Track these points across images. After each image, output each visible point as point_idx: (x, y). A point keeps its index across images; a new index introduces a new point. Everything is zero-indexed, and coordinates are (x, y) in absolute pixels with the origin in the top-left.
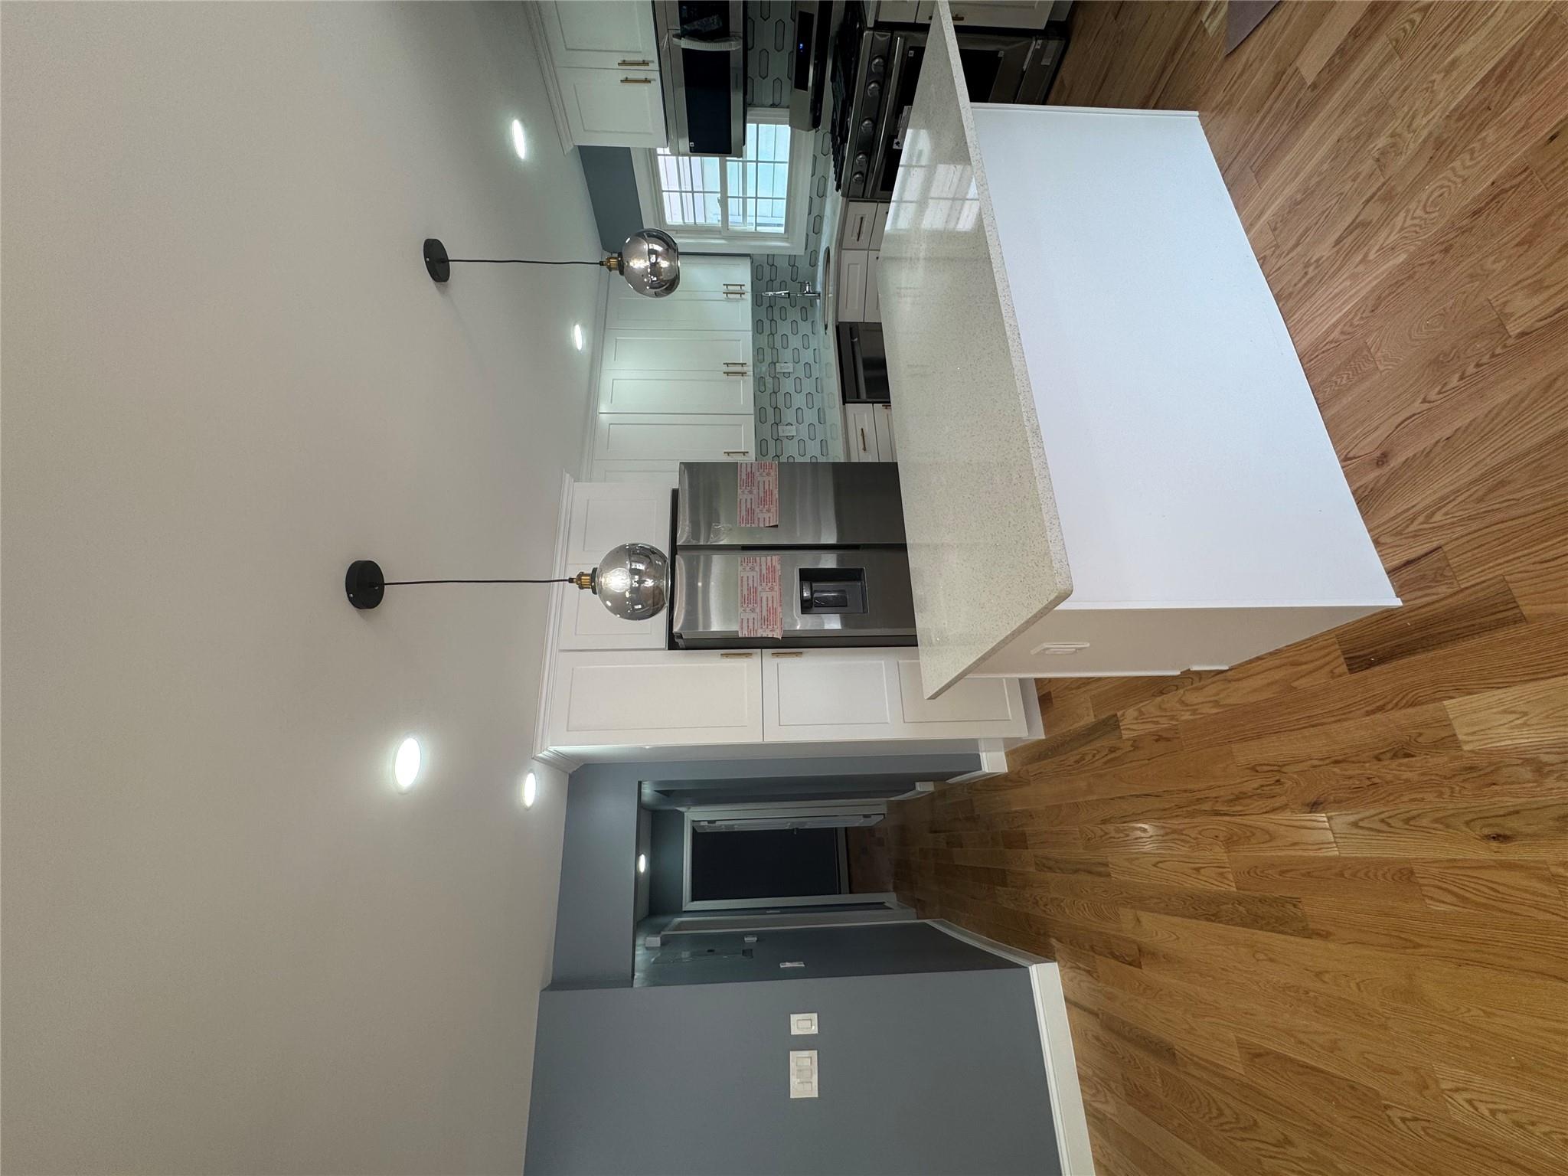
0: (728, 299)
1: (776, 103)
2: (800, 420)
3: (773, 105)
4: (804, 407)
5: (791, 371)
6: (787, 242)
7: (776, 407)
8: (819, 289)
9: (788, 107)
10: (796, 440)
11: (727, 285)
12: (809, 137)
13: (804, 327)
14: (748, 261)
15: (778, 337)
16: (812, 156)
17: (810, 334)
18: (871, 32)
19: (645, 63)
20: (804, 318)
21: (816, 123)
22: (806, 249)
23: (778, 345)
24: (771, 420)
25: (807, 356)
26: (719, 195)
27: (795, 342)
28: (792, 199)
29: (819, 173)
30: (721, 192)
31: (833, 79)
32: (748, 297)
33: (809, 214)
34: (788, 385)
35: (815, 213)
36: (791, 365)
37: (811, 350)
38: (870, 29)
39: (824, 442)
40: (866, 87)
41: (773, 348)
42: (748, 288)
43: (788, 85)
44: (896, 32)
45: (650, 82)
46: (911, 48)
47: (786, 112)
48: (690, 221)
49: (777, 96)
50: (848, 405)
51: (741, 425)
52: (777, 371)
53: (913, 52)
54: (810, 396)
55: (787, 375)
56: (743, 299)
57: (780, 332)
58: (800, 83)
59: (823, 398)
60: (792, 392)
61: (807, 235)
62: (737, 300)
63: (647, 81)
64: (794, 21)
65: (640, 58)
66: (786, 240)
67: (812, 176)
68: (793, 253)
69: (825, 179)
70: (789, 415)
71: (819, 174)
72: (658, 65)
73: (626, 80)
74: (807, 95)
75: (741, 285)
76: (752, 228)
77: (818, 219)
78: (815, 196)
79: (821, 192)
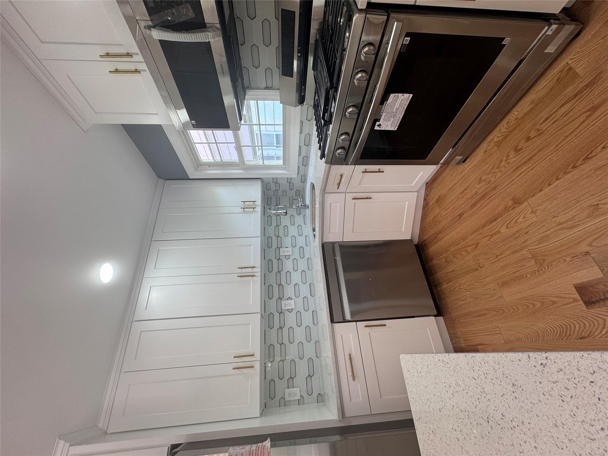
0: (244, 212)
1: (269, 85)
2: (297, 295)
3: (267, 88)
4: (300, 283)
5: (290, 253)
6: (285, 170)
7: (280, 284)
8: (308, 202)
9: (278, 89)
10: (294, 312)
11: (244, 202)
12: (297, 112)
13: (299, 220)
14: (259, 183)
15: (281, 228)
16: (299, 121)
17: (303, 224)
18: (363, 15)
19: (129, 55)
20: (299, 213)
21: (301, 100)
22: (298, 174)
23: (281, 234)
24: (276, 296)
25: (301, 241)
27: (293, 231)
29: (306, 131)
31: (314, 68)
32: (259, 209)
33: (299, 155)
34: (288, 265)
35: (303, 156)
36: (290, 249)
37: (304, 236)
38: (361, 11)
39: (315, 312)
40: (353, 77)
41: (278, 237)
42: (259, 202)
43: (277, 73)
44: (393, 15)
45: (139, 72)
47: (276, 93)
48: (218, 159)
49: (269, 81)
50: (336, 325)
51: (250, 324)
52: (281, 254)
53: (409, 38)
54: (304, 273)
55: (287, 257)
56: (255, 211)
57: (283, 225)
58: (287, 71)
59: (312, 273)
60: (291, 270)
62: (250, 212)
63: (137, 71)
64: (276, 17)
65: (123, 51)
66: (285, 169)
67: (300, 133)
68: (289, 176)
69: (310, 135)
70: (289, 291)
72: (141, 55)
73: (117, 71)
74: (293, 81)
75: (254, 202)
76: (261, 162)
77: (305, 158)
78: (302, 144)
79: (307, 143)
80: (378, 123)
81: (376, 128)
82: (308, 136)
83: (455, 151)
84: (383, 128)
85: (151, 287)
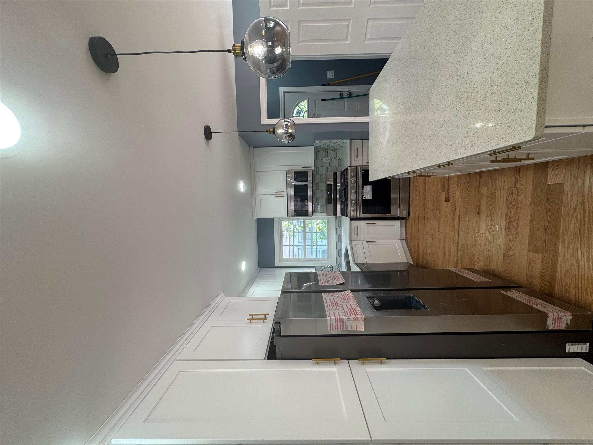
3: (321, 213)
9: (326, 212)
14: (314, 269)
16: (335, 228)
18: (350, 167)
19: (282, 192)
22: (336, 263)
26: (303, 246)
28: (329, 245)
30: (304, 245)
33: (336, 249)
35: (338, 249)
46: (363, 170)
47: (325, 215)
48: (292, 257)
49: (322, 210)
61: (336, 257)
63: (283, 197)
64: (326, 190)
66: (328, 260)
67: (336, 235)
68: (331, 265)
71: (338, 234)
72: (286, 193)
76: (315, 257)
78: (338, 242)
79: (340, 241)
80: (364, 197)
81: (364, 199)
82: (340, 236)
83: (401, 209)
84: (366, 199)
85: (254, 291)
